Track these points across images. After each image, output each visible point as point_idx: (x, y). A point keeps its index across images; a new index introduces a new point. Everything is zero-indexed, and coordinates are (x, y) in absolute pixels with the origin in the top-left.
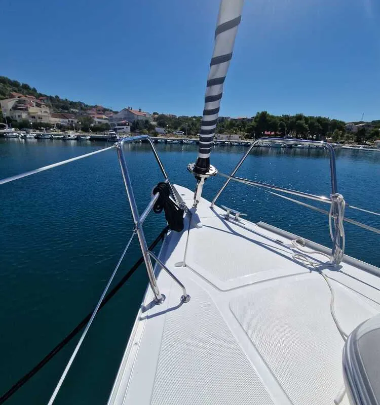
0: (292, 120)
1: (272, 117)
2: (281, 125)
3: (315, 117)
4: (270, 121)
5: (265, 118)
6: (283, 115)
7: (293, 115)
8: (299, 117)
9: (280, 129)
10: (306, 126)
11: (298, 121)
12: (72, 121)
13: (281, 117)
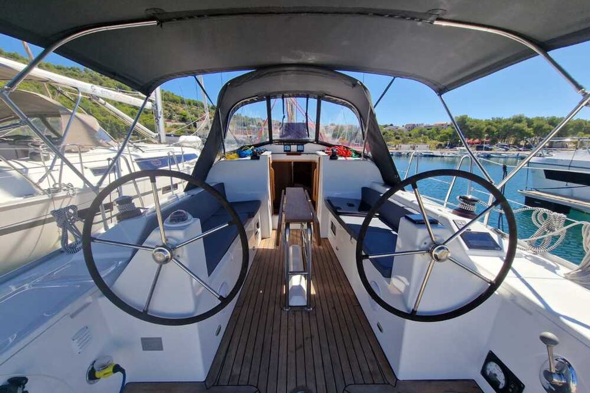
0: (506, 124)
1: (476, 121)
2: (488, 131)
3: (546, 117)
4: (472, 126)
5: (465, 122)
6: (493, 118)
7: (508, 117)
8: (519, 120)
9: (486, 135)
10: (529, 129)
11: (517, 125)
12: (250, 137)
13: (489, 120)
